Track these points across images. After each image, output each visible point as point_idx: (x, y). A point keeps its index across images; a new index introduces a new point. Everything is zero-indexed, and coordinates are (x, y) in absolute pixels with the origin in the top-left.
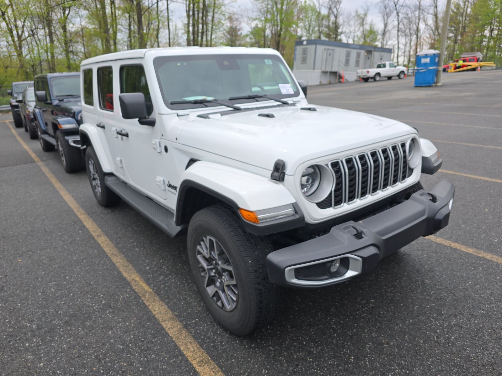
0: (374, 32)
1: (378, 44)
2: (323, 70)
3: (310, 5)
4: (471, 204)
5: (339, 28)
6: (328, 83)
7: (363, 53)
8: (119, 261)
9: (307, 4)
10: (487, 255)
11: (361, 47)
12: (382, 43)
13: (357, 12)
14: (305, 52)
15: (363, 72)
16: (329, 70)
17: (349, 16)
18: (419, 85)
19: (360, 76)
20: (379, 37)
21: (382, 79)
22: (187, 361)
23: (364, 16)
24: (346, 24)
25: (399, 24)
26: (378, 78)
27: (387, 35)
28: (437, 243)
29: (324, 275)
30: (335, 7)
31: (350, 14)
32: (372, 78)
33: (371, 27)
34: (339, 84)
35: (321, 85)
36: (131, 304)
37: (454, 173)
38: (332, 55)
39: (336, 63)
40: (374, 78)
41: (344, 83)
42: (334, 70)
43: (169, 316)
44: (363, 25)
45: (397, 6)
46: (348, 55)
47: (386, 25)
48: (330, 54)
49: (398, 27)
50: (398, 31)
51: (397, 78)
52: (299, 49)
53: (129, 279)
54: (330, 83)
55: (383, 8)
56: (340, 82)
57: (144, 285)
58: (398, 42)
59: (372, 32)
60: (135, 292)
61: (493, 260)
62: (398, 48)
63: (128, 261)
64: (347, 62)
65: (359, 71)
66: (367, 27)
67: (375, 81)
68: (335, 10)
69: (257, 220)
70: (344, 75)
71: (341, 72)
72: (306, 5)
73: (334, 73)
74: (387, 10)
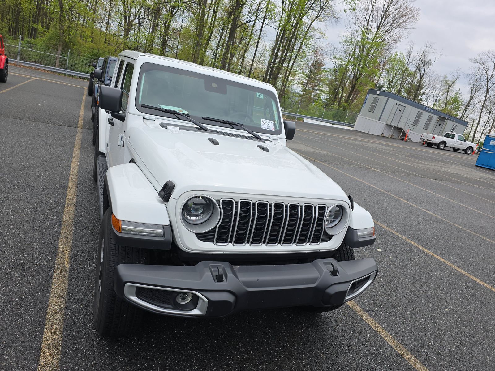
0: (458, 102)
1: (459, 114)
2: (389, 123)
3: (400, 59)
4: (435, 299)
5: (422, 88)
6: (390, 137)
7: (435, 118)
8: (66, 231)
9: (397, 57)
10: (407, 355)
11: (435, 112)
12: (463, 114)
13: (445, 77)
14: (375, 101)
15: (428, 136)
16: (394, 124)
17: (436, 79)
18: (479, 166)
19: (424, 139)
20: (463, 108)
21: (446, 148)
22: (42, 338)
23: (451, 83)
24: (431, 86)
25: (486, 100)
26: (442, 147)
27: (471, 107)
28: (365, 323)
29: (168, 303)
30: (424, 67)
31: (439, 78)
32: (436, 145)
33: (456, 96)
34: (401, 141)
35: (382, 136)
36: (41, 272)
37: (446, 262)
38: (402, 111)
39: (403, 120)
40: (438, 146)
41: (406, 141)
42: (399, 126)
43: (62, 294)
44: (448, 92)
45: (489, 82)
46: (419, 116)
47: (472, 98)
48: (400, 110)
49: (484, 103)
50: (483, 107)
51: (464, 152)
52: (371, 97)
53: (60, 249)
54: (392, 138)
55: (474, 79)
56: (403, 140)
57: (67, 259)
58: (480, 118)
59: (456, 100)
60: (54, 263)
61: (409, 361)
62: (478, 123)
63: (74, 234)
64: (416, 123)
65: (425, 134)
66: (452, 95)
67: (439, 148)
68: (422, 70)
69: (119, 229)
70: (409, 133)
71: (406, 130)
72: (395, 58)
73: (400, 130)
74: (478, 83)
